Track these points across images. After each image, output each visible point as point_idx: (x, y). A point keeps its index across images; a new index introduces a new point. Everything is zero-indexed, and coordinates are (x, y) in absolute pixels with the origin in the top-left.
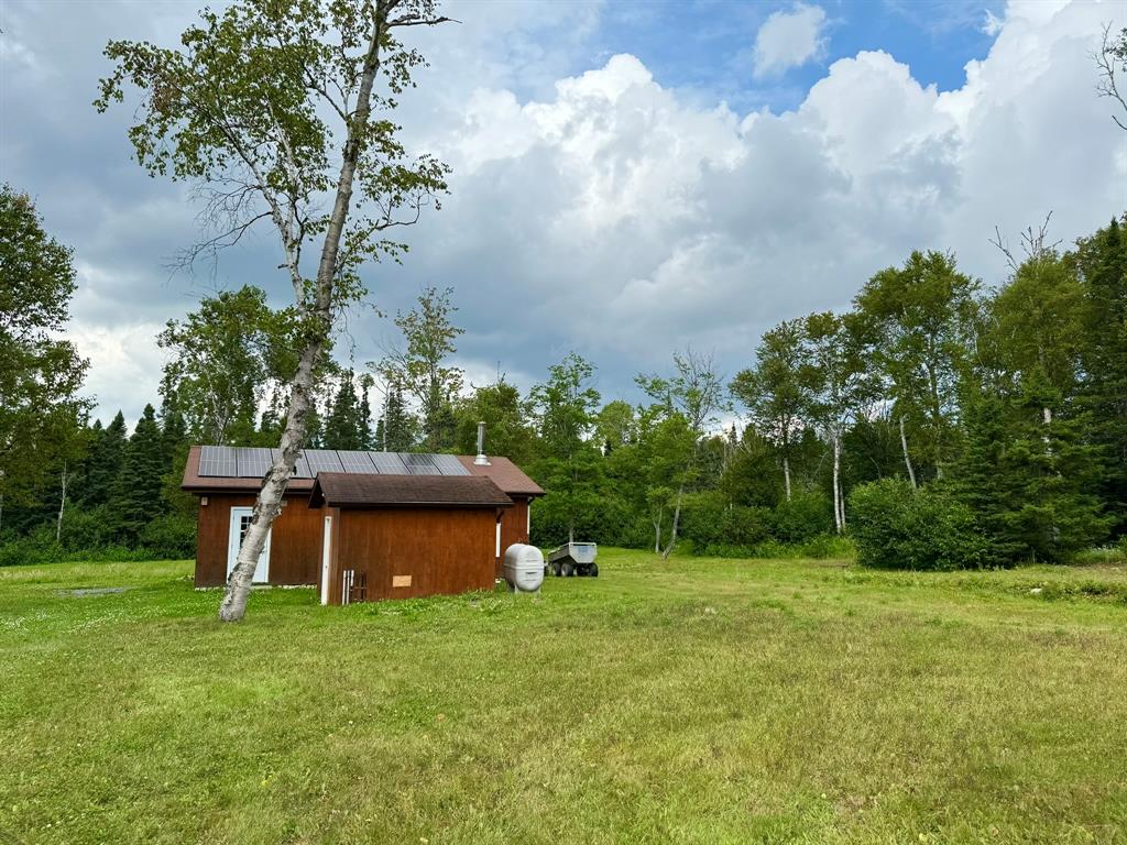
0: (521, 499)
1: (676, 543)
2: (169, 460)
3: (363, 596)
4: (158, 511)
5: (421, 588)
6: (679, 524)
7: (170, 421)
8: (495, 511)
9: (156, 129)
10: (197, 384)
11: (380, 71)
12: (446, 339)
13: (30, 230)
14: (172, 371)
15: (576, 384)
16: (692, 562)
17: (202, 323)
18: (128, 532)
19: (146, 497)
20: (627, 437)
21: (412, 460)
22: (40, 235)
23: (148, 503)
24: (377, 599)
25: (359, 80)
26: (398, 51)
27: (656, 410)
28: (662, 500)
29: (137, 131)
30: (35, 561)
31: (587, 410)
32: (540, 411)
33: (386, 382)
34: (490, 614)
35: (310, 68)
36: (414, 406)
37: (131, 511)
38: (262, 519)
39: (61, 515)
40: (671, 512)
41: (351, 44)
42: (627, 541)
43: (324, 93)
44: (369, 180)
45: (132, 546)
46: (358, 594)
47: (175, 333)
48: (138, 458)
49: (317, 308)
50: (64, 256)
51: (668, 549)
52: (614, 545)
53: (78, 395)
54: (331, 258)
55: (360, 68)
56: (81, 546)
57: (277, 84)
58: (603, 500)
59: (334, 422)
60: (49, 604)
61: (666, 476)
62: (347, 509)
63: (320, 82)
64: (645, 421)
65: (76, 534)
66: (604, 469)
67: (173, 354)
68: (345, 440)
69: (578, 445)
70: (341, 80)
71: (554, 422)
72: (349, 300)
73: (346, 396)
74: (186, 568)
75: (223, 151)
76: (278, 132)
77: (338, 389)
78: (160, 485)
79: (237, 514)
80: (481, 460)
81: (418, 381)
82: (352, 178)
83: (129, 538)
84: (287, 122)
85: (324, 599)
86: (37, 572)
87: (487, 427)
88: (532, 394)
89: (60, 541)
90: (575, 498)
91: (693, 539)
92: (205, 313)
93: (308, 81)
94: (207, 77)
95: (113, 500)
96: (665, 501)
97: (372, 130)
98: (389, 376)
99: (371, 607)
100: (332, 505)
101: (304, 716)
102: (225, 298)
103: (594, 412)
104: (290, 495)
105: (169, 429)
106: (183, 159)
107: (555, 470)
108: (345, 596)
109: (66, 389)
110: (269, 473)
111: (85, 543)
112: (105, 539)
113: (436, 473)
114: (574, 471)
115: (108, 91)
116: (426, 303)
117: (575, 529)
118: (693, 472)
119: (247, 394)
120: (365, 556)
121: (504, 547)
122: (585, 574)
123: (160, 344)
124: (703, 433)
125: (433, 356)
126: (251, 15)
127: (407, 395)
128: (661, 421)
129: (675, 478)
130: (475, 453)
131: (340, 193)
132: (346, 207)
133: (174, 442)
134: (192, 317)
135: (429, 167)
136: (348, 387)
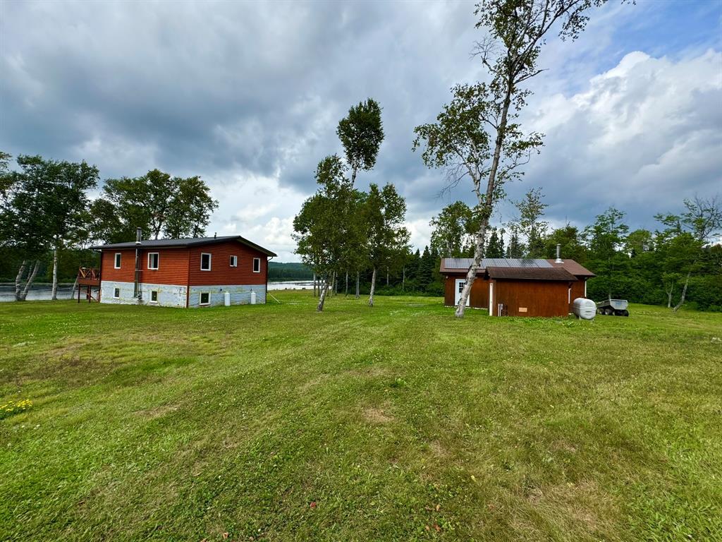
0: (582, 278)
1: (684, 303)
2: (434, 264)
3: (507, 314)
4: (431, 281)
5: (531, 313)
6: (686, 293)
7: (433, 251)
8: (568, 283)
9: (429, 153)
10: (441, 238)
11: (511, 104)
12: (539, 210)
13: (394, 195)
14: (434, 234)
15: (613, 223)
16: (697, 314)
17: (443, 216)
18: (422, 287)
19: (427, 276)
20: (647, 248)
21: (523, 262)
22: (396, 195)
23: (428, 278)
24: (513, 316)
25: (502, 111)
26: (519, 93)
27: (668, 233)
28: (674, 280)
29: (424, 155)
30: (397, 295)
31: (619, 236)
32: (590, 237)
33: (511, 231)
34: (568, 327)
35: (482, 113)
36: (524, 240)
37: (423, 280)
38: (469, 283)
39: (403, 281)
40: (681, 288)
41: (498, 97)
42: (647, 301)
43: (488, 121)
44: (507, 150)
45: (424, 292)
46: (505, 313)
47: (435, 221)
48: (424, 263)
49: (487, 204)
50: (403, 200)
51: (678, 306)
52: (637, 302)
53: (408, 244)
54: (492, 184)
55: (502, 106)
57: (469, 124)
58: (630, 280)
59: (490, 248)
60: (403, 307)
61: (677, 267)
62: (499, 281)
63: (486, 117)
64: (661, 238)
65: (408, 287)
66: (632, 264)
67: (434, 228)
68: (494, 255)
69: (613, 253)
70: (494, 114)
71: (598, 242)
72: (499, 199)
73: (494, 238)
74: (442, 300)
75: (451, 154)
76: (470, 141)
77: (491, 235)
78: (431, 272)
79: (458, 281)
80: (558, 261)
81: (526, 229)
82: (499, 151)
83: (422, 289)
84: (474, 137)
85: (491, 314)
86: (398, 298)
87: (561, 247)
88: (586, 230)
89: (404, 289)
90: (612, 278)
91: (698, 302)
92: (444, 213)
93: (481, 118)
94: (445, 129)
95: (417, 277)
96: (675, 281)
97: (508, 129)
98: (512, 228)
99: (511, 318)
100: (493, 279)
101: (492, 352)
102: (450, 207)
103: (624, 236)
104: (478, 275)
105: (433, 253)
106: (438, 160)
107: (599, 265)
108: (499, 314)
109: (405, 242)
110: (471, 267)
111: (410, 290)
113: (536, 266)
114: (611, 265)
115: (415, 144)
116: (529, 196)
117: (612, 294)
118: (699, 265)
119: (458, 239)
120: (507, 298)
121: (572, 300)
122: (620, 315)
123: (430, 225)
124: (708, 243)
125: (533, 218)
126: (459, 101)
127: (520, 236)
128: (672, 238)
129: (684, 268)
131: (495, 158)
132: (497, 163)
133: (435, 258)
134: (440, 215)
135: (534, 137)
136: (495, 234)
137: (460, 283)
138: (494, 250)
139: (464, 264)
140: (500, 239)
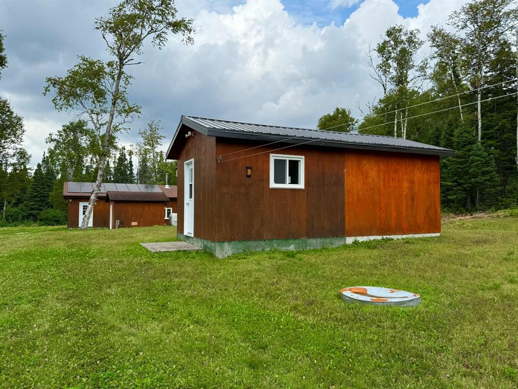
4: (45, 207)
7: (47, 170)
8: (164, 203)
11: (121, 79)
12: (158, 140)
13: (9, 111)
17: (63, 134)
18: (33, 215)
19: (40, 201)
22: (12, 113)
23: (40, 203)
24: (127, 228)
26: (126, 75)
29: (54, 100)
37: (34, 206)
38: (91, 205)
39: (4, 208)
45: (35, 221)
46: (121, 226)
47: (52, 138)
48: (35, 185)
54: (109, 132)
56: (14, 221)
59: (117, 169)
62: (117, 202)
65: (11, 216)
67: (52, 146)
68: (122, 177)
73: (122, 159)
77: (118, 156)
78: (46, 197)
79: (81, 205)
80: (166, 186)
82: (114, 110)
89: (5, 219)
92: (64, 130)
95: (25, 202)
100: (112, 201)
102: (72, 124)
105: (48, 173)
108: (117, 227)
110: (93, 191)
112: (24, 218)
115: (46, 90)
116: (150, 126)
120: (123, 216)
123: (47, 142)
125: (153, 147)
130: (165, 184)
131: (111, 114)
132: (112, 118)
134: (59, 132)
136: (123, 155)
137: (84, 206)
138: (122, 173)
139: (86, 188)
140: (129, 160)
